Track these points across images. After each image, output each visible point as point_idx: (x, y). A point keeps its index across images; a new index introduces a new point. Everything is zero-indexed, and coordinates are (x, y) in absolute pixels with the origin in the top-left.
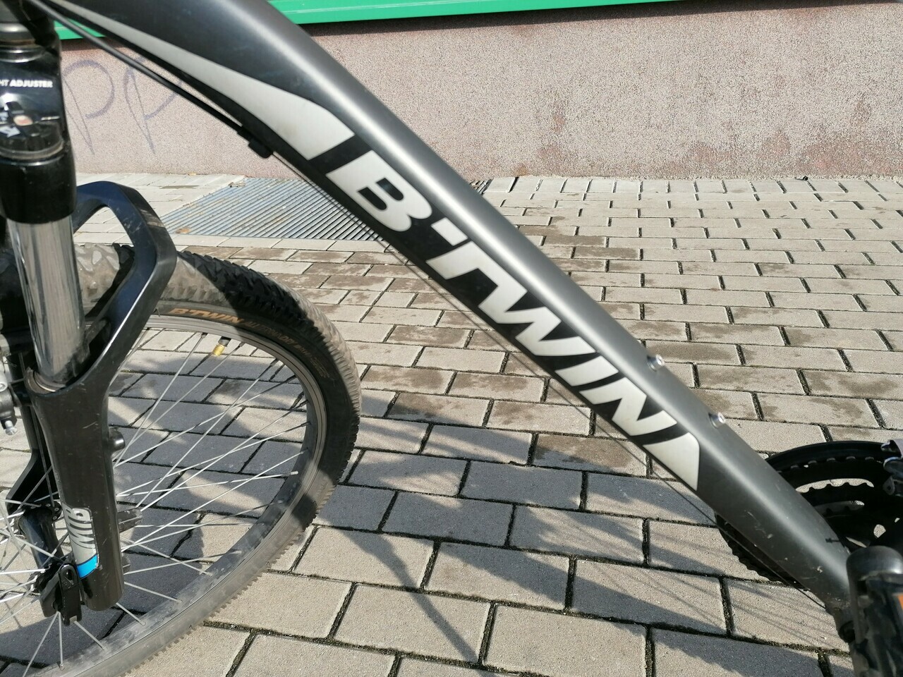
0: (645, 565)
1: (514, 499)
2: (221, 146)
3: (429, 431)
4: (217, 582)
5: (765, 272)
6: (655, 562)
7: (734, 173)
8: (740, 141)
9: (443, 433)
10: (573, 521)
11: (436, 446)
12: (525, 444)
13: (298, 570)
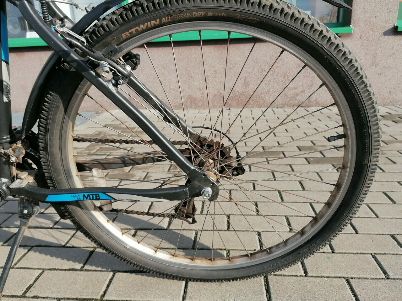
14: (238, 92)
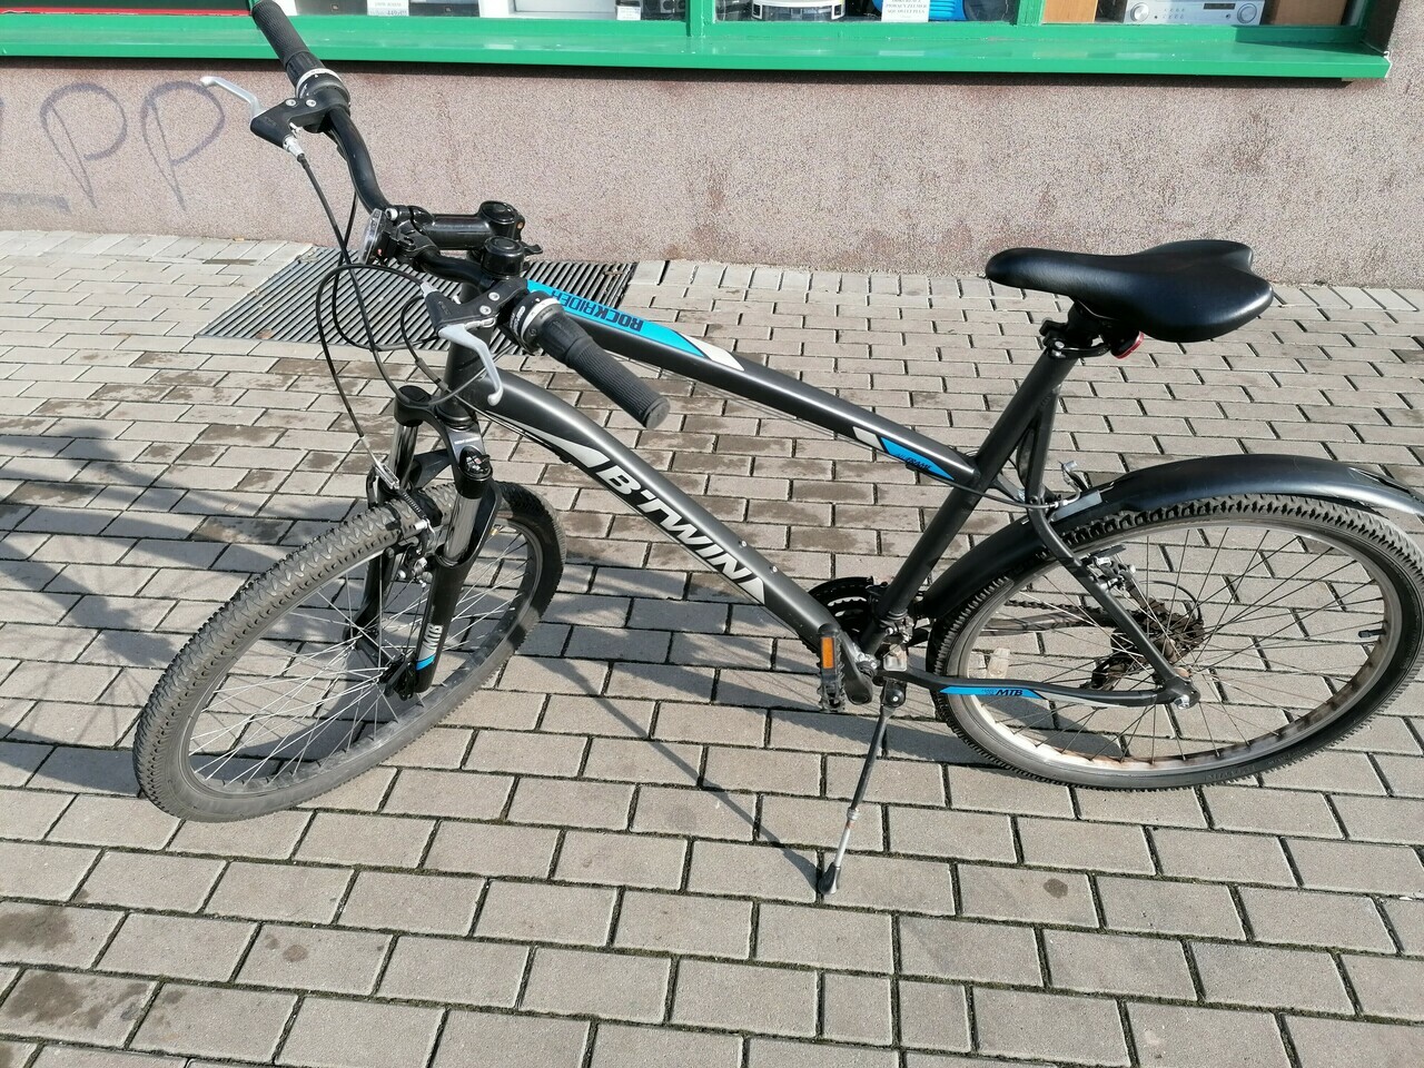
0: (771, 670)
1: (673, 628)
2: (279, 204)
3: (594, 573)
4: (451, 691)
5: (917, 402)
6: (778, 668)
7: (913, 268)
8: (919, 231)
9: (607, 575)
10: (719, 643)
11: (602, 586)
12: (681, 582)
13: (500, 687)
14: (1019, 226)
